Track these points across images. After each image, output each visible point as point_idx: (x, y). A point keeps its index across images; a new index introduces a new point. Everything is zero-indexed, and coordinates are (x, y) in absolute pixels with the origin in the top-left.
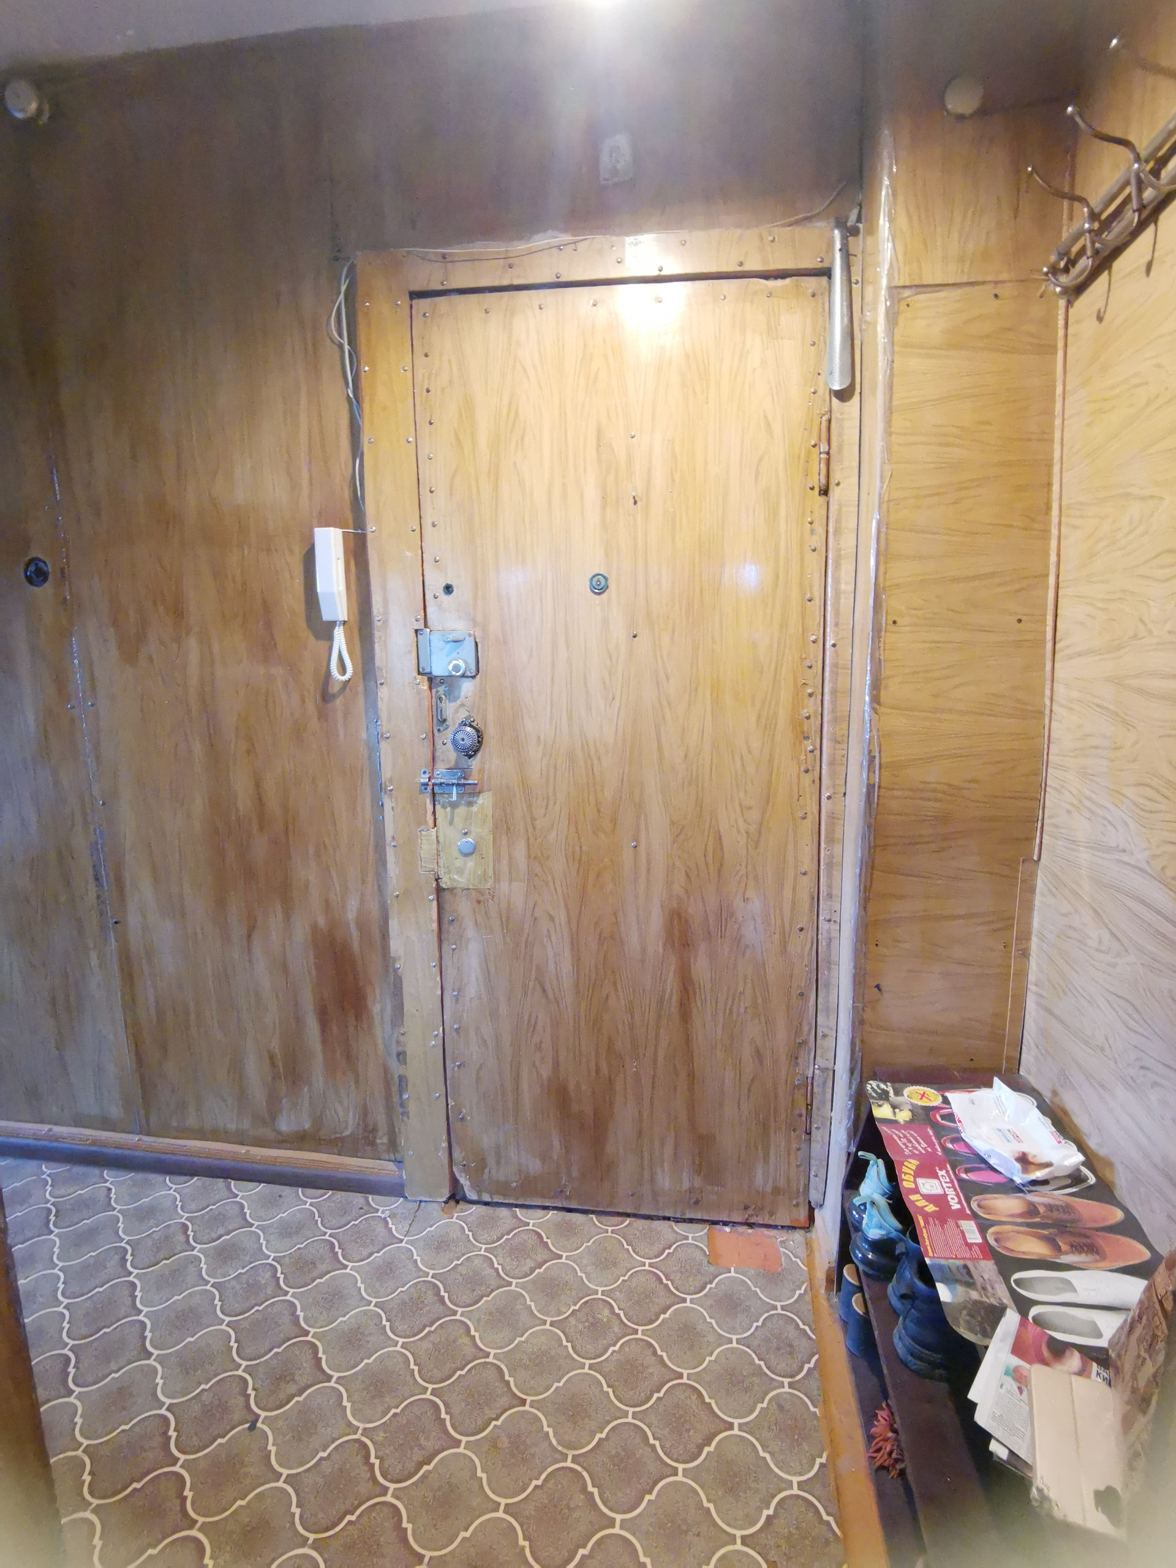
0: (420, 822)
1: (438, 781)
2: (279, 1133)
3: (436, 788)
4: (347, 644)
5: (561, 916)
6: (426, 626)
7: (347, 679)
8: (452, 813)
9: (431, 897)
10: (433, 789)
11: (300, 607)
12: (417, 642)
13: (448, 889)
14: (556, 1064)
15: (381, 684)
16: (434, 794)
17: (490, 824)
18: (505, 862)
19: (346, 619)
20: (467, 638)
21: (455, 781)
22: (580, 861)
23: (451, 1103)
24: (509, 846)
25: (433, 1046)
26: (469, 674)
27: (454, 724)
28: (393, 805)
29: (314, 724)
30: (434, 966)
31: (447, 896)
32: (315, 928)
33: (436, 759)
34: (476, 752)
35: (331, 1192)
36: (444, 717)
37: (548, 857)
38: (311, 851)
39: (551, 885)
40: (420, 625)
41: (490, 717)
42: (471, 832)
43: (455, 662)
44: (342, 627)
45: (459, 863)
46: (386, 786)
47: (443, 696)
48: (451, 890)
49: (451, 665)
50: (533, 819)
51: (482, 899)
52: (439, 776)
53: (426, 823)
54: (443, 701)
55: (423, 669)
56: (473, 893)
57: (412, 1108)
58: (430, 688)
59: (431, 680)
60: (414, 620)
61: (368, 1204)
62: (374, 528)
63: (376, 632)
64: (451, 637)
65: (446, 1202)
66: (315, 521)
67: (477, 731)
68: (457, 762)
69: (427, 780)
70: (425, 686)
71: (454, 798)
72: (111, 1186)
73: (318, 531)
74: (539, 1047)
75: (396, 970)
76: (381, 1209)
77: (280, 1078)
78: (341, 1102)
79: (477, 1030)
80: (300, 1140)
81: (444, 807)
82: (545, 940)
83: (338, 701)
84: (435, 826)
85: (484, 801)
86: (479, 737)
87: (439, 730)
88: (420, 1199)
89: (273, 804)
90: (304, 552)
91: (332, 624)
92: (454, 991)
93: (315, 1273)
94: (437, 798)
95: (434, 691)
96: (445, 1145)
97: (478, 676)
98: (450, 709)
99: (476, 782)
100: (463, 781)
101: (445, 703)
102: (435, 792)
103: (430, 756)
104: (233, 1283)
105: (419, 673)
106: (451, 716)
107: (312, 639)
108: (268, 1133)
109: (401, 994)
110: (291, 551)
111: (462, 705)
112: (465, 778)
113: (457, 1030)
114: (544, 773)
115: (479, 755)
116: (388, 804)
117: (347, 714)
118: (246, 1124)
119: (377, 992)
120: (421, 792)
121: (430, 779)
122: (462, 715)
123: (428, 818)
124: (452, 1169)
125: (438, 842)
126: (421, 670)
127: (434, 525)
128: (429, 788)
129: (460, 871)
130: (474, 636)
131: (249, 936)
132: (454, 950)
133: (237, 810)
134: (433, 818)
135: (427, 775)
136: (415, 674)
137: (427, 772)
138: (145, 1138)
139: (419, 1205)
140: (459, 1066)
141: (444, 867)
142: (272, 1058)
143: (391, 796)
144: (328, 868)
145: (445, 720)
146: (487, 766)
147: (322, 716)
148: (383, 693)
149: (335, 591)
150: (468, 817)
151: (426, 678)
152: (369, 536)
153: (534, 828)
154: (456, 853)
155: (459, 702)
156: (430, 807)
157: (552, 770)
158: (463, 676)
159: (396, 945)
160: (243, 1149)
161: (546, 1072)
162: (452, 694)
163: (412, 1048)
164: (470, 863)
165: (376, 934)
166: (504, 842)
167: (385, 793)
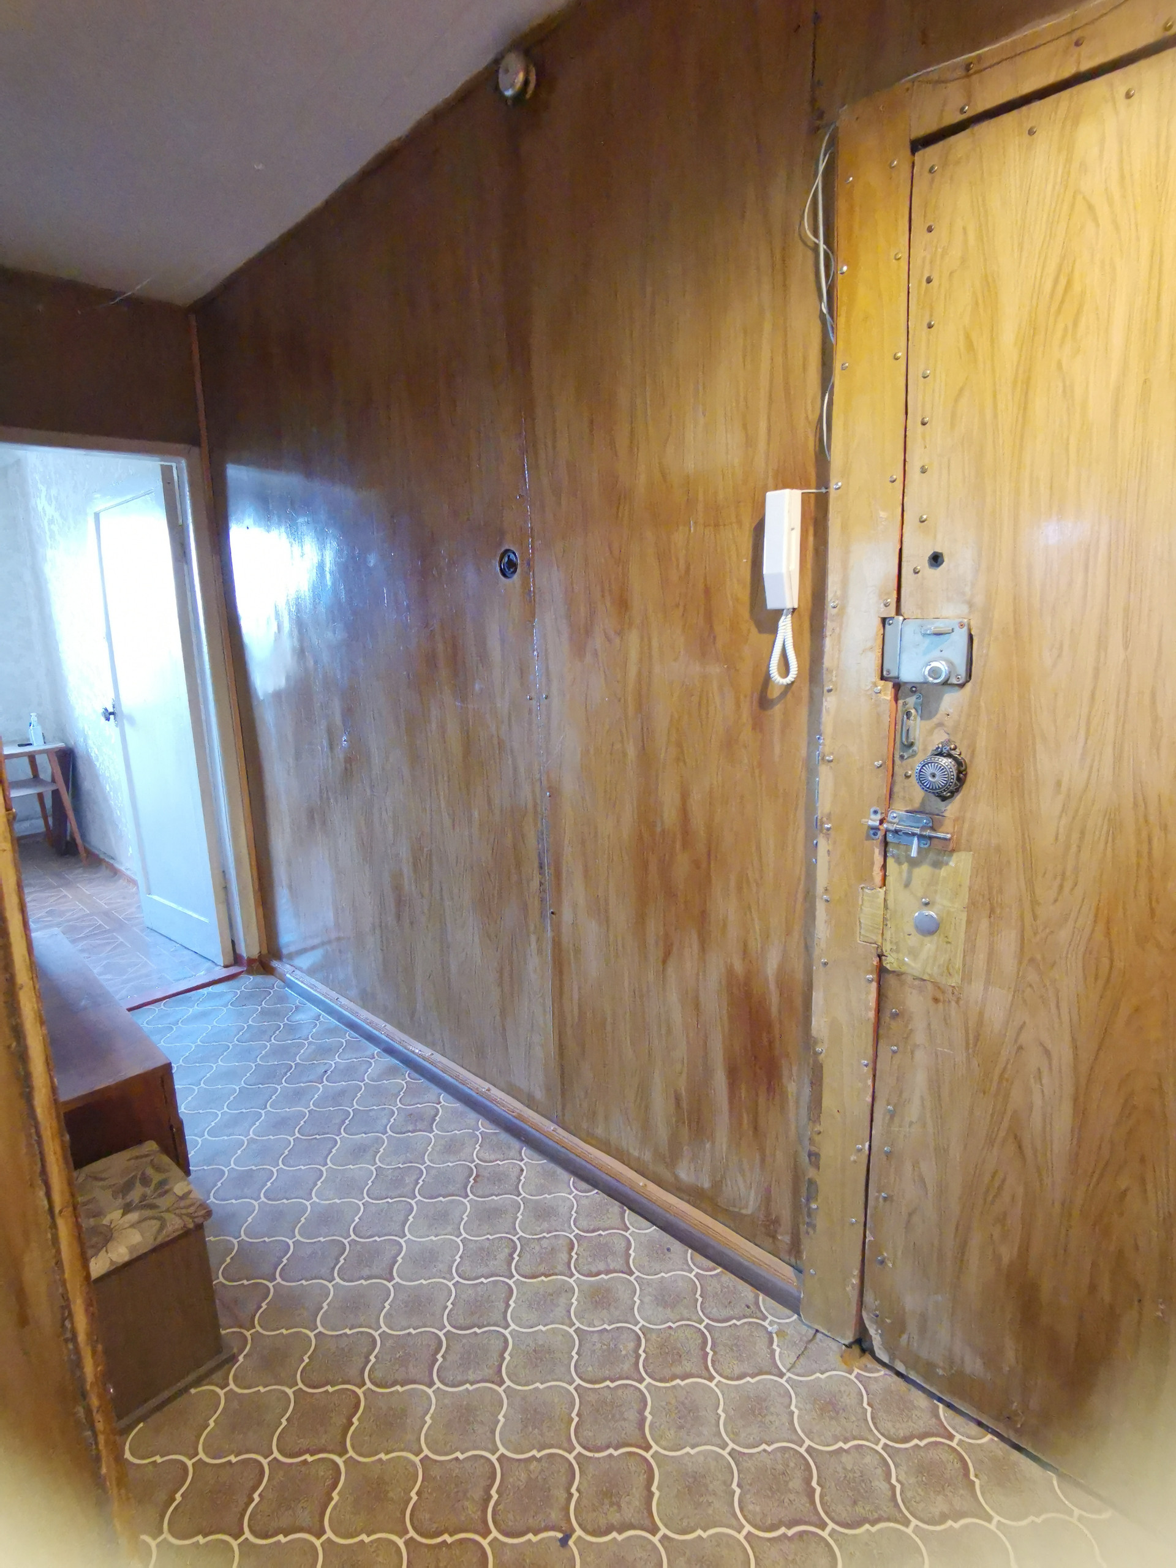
0: (864, 877)
1: (892, 827)
2: (676, 1177)
3: (890, 835)
4: (793, 637)
5: (1063, 1052)
6: (898, 612)
7: (789, 682)
8: (910, 873)
9: (870, 976)
10: (885, 835)
11: (745, 595)
12: (884, 635)
13: (894, 972)
14: (1025, 1249)
15: (830, 691)
16: (886, 843)
17: (965, 897)
18: (981, 957)
19: (796, 606)
20: (957, 629)
21: (917, 831)
22: (1108, 980)
23: (869, 1238)
24: (991, 934)
25: (855, 1162)
26: (954, 681)
27: (925, 749)
28: (830, 848)
29: (746, 734)
30: (866, 1066)
31: (892, 981)
32: (730, 971)
33: (895, 796)
34: (953, 793)
35: (719, 1270)
36: (911, 740)
37: (1054, 964)
38: (733, 884)
39: (1053, 1006)
40: (892, 611)
41: (981, 743)
42: (934, 903)
43: (934, 664)
44: (790, 616)
45: (914, 940)
46: (822, 823)
47: (913, 711)
48: (898, 974)
49: (928, 668)
50: (1034, 903)
51: (942, 998)
52: (896, 820)
53: (872, 878)
54: (912, 718)
55: (888, 672)
56: (930, 986)
57: (820, 1222)
58: (896, 699)
59: (898, 686)
60: (882, 605)
61: (757, 1304)
62: (840, 484)
63: (828, 622)
64: (933, 627)
65: (848, 1346)
66: (770, 481)
67: (959, 763)
68: (923, 803)
69: (877, 823)
70: (888, 695)
71: (914, 853)
72: (524, 1168)
73: (771, 496)
74: (1002, 1219)
75: (817, 1054)
76: (770, 1318)
77: (684, 1123)
78: (743, 1175)
79: (915, 1165)
80: (695, 1196)
81: (900, 863)
82: (1032, 1080)
83: (778, 709)
84: (884, 885)
85: (960, 863)
86: (960, 772)
87: (902, 757)
88: (817, 1327)
89: (698, 821)
90: (754, 525)
91: (778, 613)
92: (888, 1104)
93: (678, 1370)
94: (890, 849)
95: (900, 702)
96: (855, 1281)
97: (969, 685)
98: (919, 728)
99: (949, 836)
100: (928, 833)
101: (915, 720)
102: (888, 840)
103: (885, 791)
104: (595, 1338)
105: (882, 678)
106: (921, 740)
107: (754, 630)
108: (667, 1175)
109: (821, 1085)
110: (740, 523)
111: (940, 725)
112: (933, 829)
113: (888, 1155)
114: (1062, 838)
115: (958, 798)
116: (823, 845)
117: (786, 725)
118: (647, 1156)
119: (795, 1069)
120: (868, 838)
121: (881, 822)
122: (938, 739)
123: (874, 873)
124: (861, 1312)
125: (886, 907)
126: (885, 673)
127: (924, 471)
128: (880, 834)
129: (914, 953)
130: (969, 625)
131: (664, 962)
132: (894, 1052)
133: (663, 823)
134: (881, 874)
135: (879, 817)
136: (875, 677)
137: (879, 812)
138: (560, 1130)
139: (815, 1335)
140: (885, 1199)
141: (891, 942)
142: (678, 1099)
143: (827, 836)
144: (750, 908)
145: (912, 745)
146: (968, 815)
147: (758, 725)
148: (829, 703)
149: (784, 570)
150: (933, 882)
151: (890, 684)
152: (833, 494)
153: (1035, 917)
154: (909, 927)
155: (935, 720)
156: (878, 859)
157: (1075, 836)
158: (945, 683)
159: (819, 1024)
160: (641, 1181)
161: (1008, 1253)
162: (927, 710)
163: (828, 1151)
164: (929, 945)
165: (798, 1001)
166: (984, 924)
167: (821, 831)
